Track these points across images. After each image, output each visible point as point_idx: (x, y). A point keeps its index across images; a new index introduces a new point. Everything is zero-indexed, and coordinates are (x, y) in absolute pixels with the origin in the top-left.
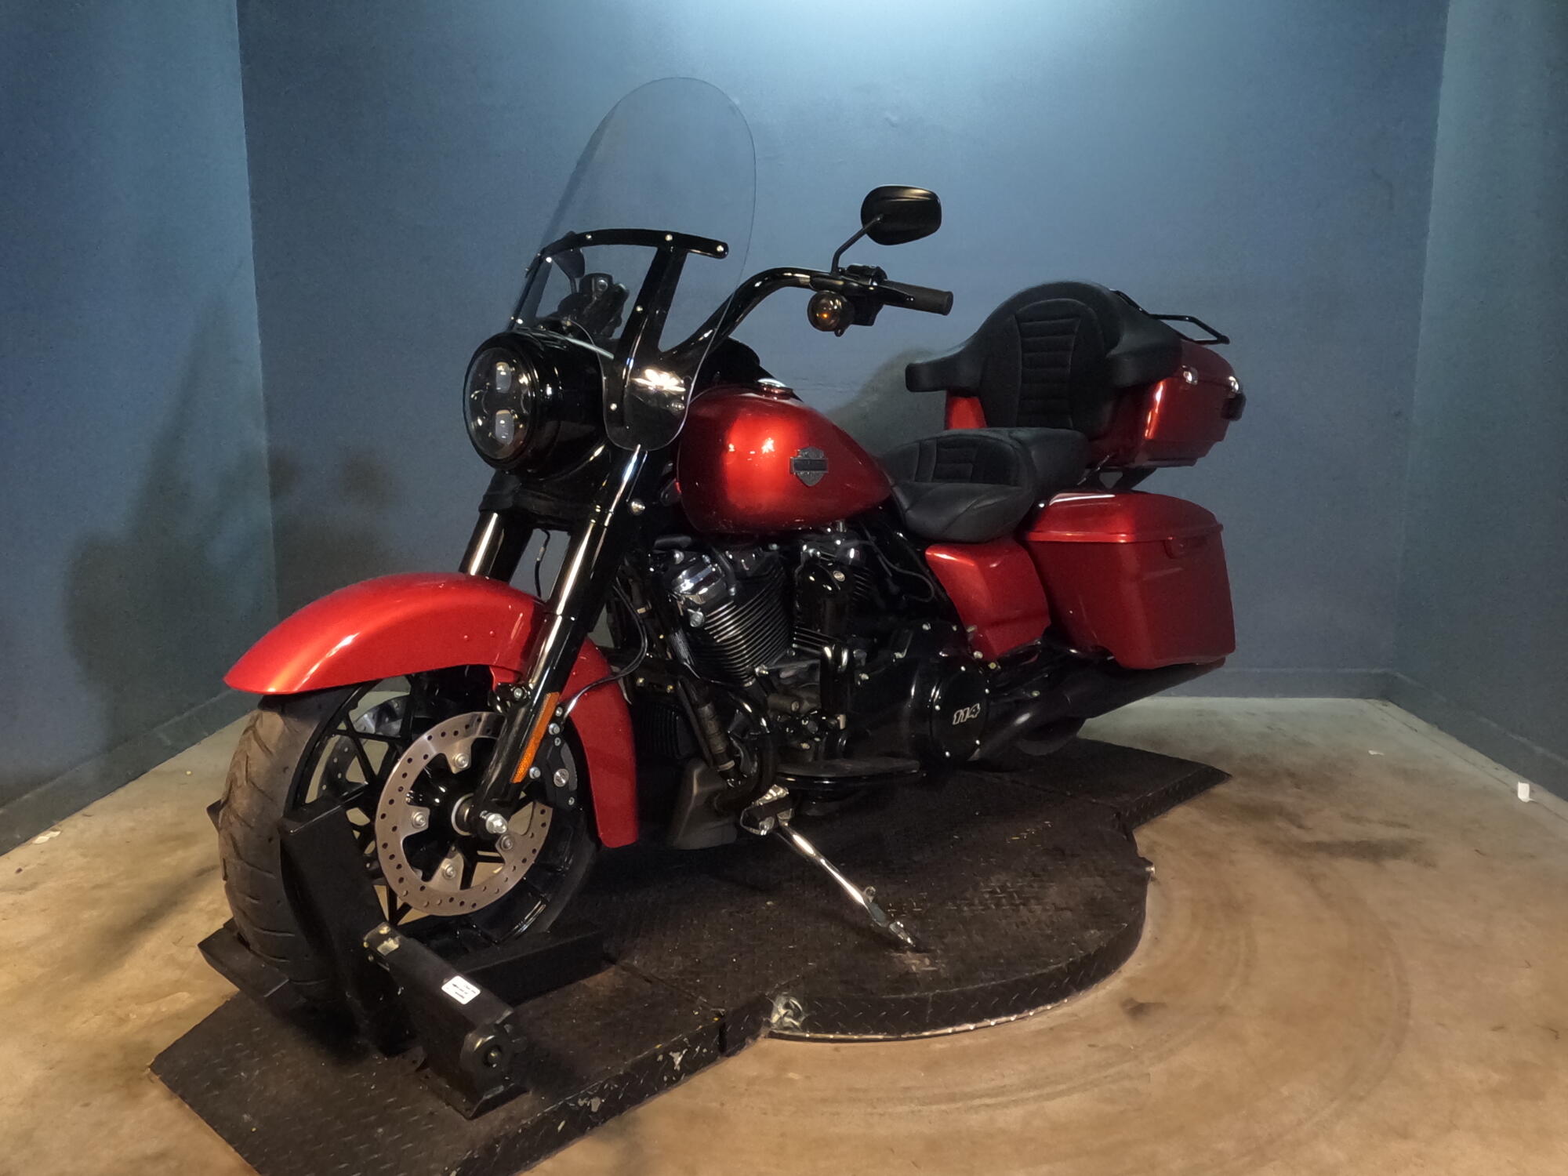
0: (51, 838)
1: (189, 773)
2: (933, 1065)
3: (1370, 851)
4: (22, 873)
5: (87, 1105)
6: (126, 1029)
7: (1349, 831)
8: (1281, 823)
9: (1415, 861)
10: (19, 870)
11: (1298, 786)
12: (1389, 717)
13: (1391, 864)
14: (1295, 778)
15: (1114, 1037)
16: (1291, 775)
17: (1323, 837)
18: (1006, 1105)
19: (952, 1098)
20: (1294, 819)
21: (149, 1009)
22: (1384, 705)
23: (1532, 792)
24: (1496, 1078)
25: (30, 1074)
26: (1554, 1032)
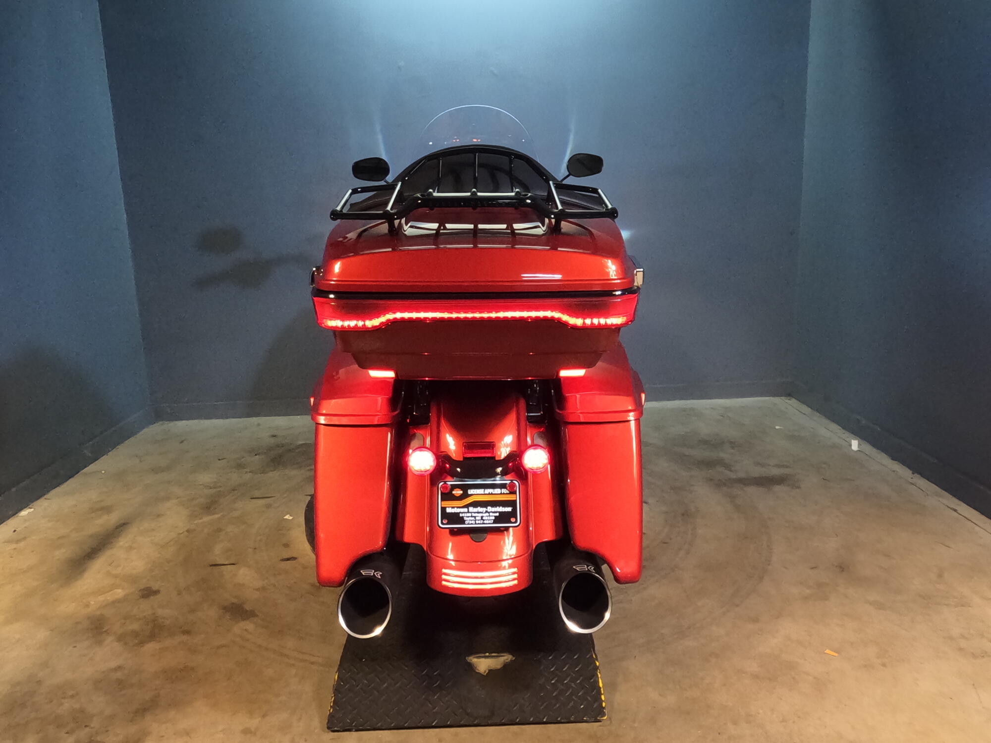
0: (29, 513)
1: (103, 472)
3: (766, 482)
4: (16, 532)
5: (75, 647)
6: (89, 610)
7: (757, 472)
8: (720, 469)
9: (789, 485)
10: (15, 531)
11: (733, 448)
12: (790, 407)
13: (777, 488)
14: (733, 444)
16: (731, 442)
17: (742, 475)
20: (728, 467)
21: (101, 598)
22: (789, 400)
23: (859, 445)
24: (808, 591)
25: (42, 634)
26: (842, 568)
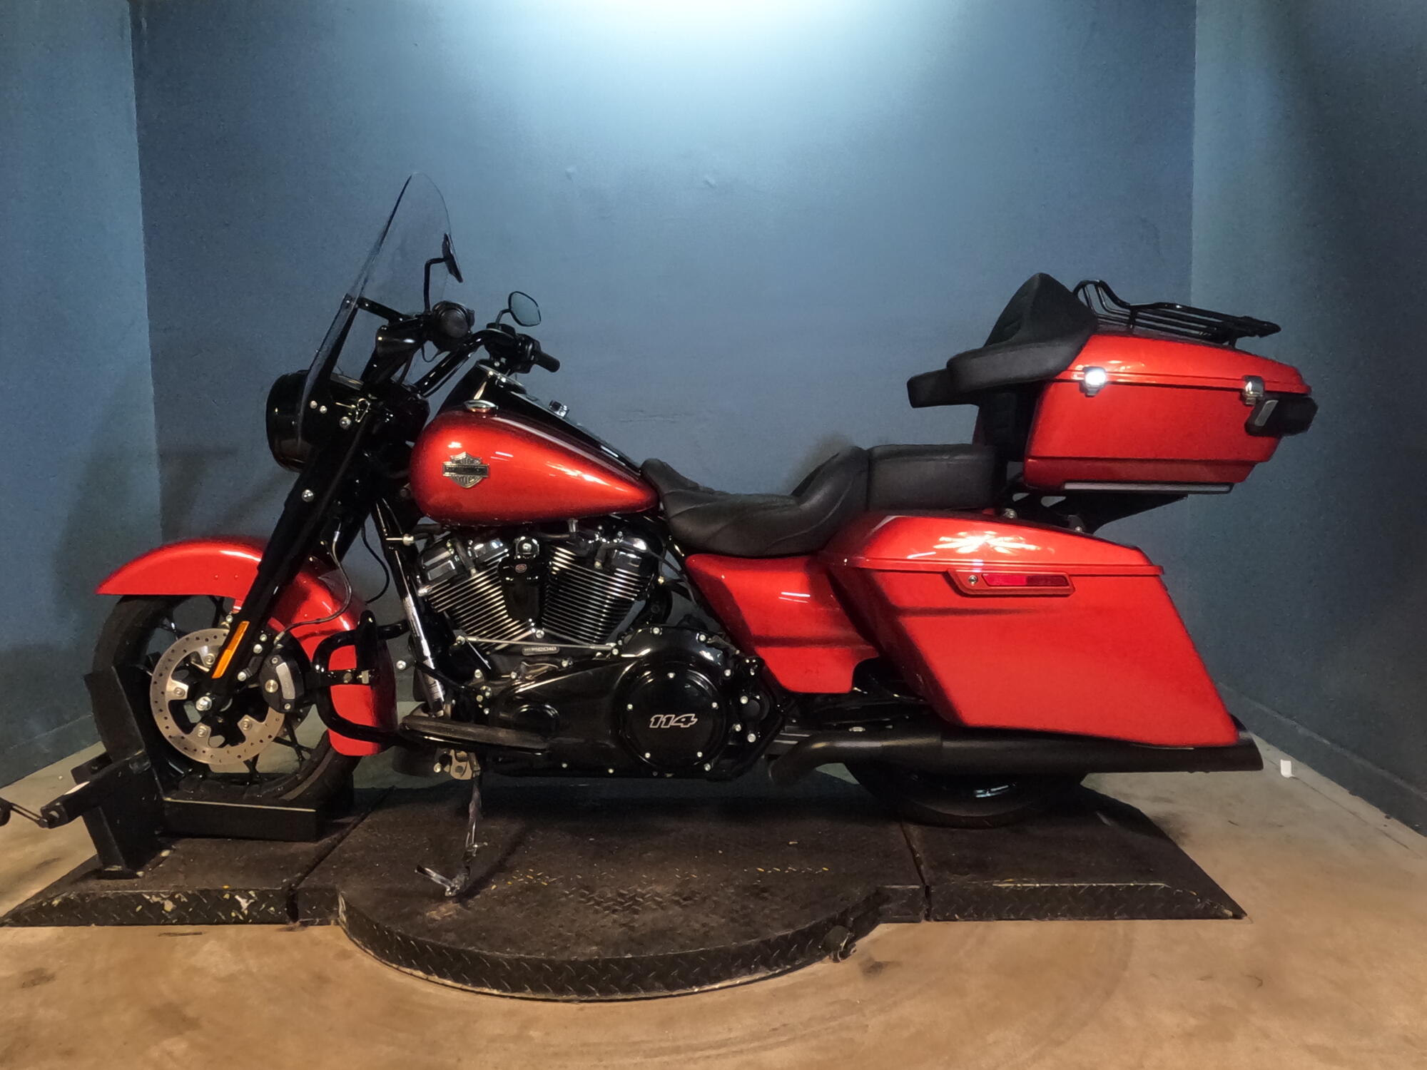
2: (667, 1022)
15: (844, 993)
18: (725, 1056)
19: (677, 1050)
23: (1294, 769)
24: (1192, 1022)
26: (1258, 980)
